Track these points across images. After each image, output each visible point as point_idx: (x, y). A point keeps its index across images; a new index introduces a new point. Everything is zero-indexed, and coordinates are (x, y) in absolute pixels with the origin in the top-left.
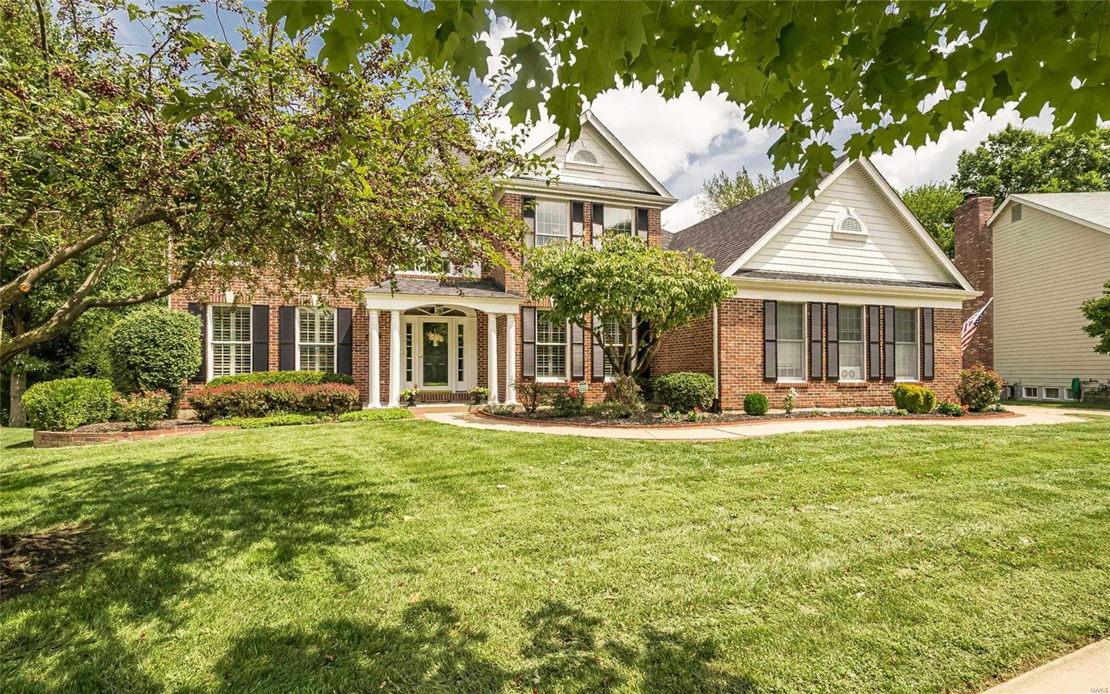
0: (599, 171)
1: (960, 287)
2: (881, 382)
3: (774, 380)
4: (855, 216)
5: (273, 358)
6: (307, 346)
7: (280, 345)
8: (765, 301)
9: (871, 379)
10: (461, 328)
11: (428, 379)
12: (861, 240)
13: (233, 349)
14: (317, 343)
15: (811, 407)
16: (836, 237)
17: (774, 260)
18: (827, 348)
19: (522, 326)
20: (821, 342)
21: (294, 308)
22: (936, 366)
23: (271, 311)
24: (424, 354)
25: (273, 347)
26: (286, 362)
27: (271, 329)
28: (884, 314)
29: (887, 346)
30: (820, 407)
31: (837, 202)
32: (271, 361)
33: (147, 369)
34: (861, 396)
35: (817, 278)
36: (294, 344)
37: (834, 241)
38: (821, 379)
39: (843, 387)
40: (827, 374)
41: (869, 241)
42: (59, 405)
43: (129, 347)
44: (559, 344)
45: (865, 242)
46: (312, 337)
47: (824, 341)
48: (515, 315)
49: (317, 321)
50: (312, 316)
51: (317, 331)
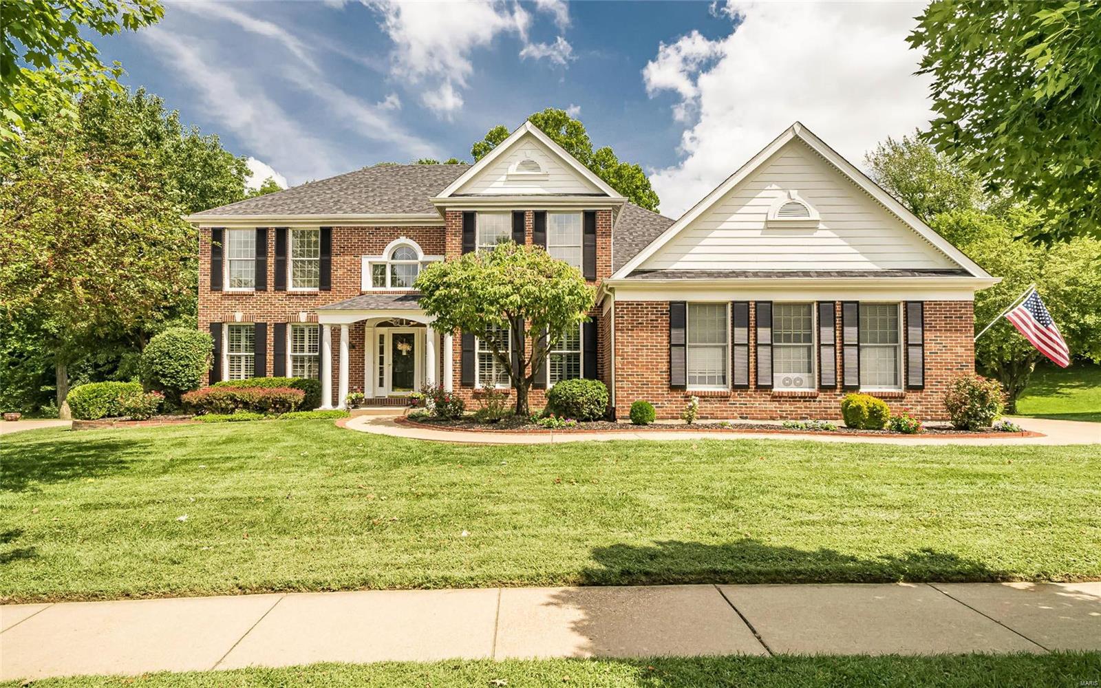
0: (544, 179)
1: (965, 273)
2: (838, 392)
3: (683, 388)
4: (798, 199)
5: (270, 366)
6: (297, 356)
7: (275, 356)
8: (671, 303)
9: (822, 388)
11: (396, 385)
12: (812, 226)
13: (243, 359)
14: (306, 353)
15: (735, 418)
16: (771, 226)
17: (687, 257)
18: (756, 352)
19: (462, 334)
20: (748, 345)
21: (285, 324)
22: (928, 372)
23: (268, 327)
24: (393, 362)
25: (270, 357)
26: (280, 370)
27: (268, 342)
28: (842, 311)
29: (847, 350)
30: (746, 418)
31: (774, 186)
32: (268, 369)
33: (164, 376)
34: (806, 407)
35: (744, 274)
36: (285, 355)
37: (771, 231)
38: (747, 387)
39: (780, 397)
40: (756, 381)
41: (821, 226)
42: (85, 401)
43: (153, 359)
45: (817, 228)
46: (302, 349)
47: (752, 342)
49: (306, 334)
50: (302, 331)
51: (306, 344)
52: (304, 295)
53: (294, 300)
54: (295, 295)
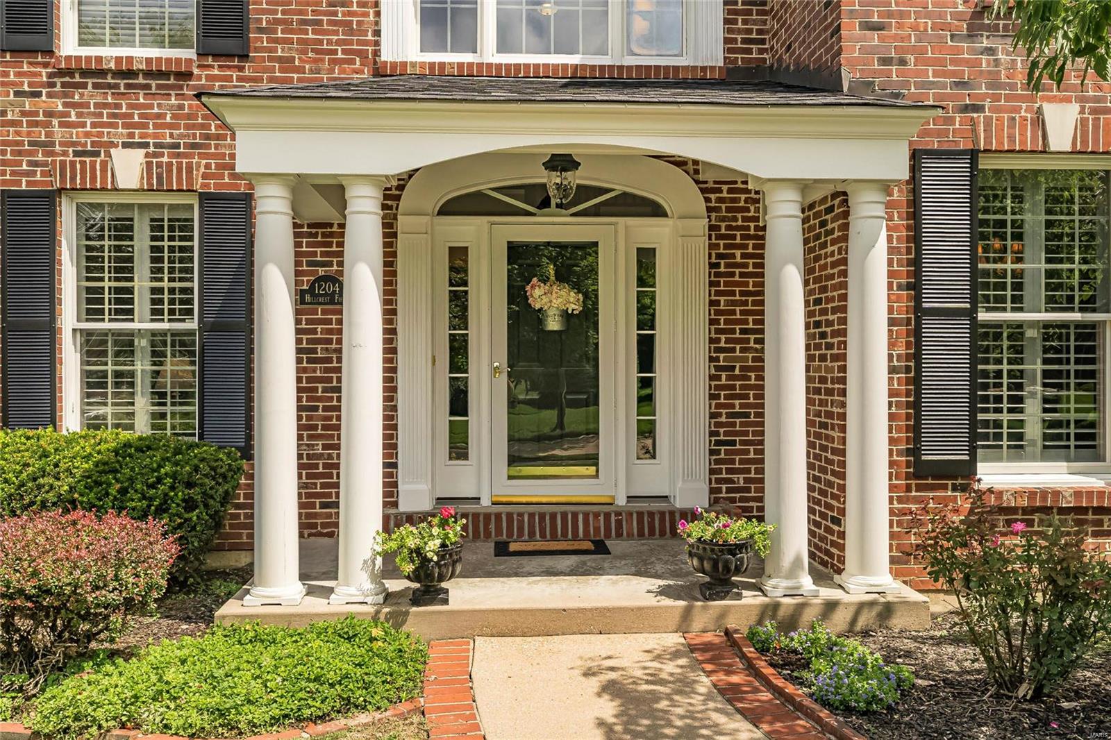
6: (105, 333)
10: (646, 259)
11: (523, 452)
14: (142, 323)
19: (916, 237)
36: (51, 331)
44: (1077, 316)
46: (124, 308)
48: (885, 186)
49: (141, 243)
50: (123, 229)
51: (141, 283)
52: (130, 74)
53: (90, 95)
54: (93, 72)
